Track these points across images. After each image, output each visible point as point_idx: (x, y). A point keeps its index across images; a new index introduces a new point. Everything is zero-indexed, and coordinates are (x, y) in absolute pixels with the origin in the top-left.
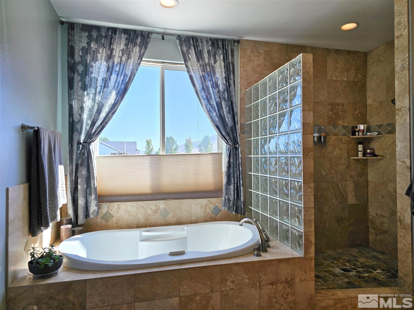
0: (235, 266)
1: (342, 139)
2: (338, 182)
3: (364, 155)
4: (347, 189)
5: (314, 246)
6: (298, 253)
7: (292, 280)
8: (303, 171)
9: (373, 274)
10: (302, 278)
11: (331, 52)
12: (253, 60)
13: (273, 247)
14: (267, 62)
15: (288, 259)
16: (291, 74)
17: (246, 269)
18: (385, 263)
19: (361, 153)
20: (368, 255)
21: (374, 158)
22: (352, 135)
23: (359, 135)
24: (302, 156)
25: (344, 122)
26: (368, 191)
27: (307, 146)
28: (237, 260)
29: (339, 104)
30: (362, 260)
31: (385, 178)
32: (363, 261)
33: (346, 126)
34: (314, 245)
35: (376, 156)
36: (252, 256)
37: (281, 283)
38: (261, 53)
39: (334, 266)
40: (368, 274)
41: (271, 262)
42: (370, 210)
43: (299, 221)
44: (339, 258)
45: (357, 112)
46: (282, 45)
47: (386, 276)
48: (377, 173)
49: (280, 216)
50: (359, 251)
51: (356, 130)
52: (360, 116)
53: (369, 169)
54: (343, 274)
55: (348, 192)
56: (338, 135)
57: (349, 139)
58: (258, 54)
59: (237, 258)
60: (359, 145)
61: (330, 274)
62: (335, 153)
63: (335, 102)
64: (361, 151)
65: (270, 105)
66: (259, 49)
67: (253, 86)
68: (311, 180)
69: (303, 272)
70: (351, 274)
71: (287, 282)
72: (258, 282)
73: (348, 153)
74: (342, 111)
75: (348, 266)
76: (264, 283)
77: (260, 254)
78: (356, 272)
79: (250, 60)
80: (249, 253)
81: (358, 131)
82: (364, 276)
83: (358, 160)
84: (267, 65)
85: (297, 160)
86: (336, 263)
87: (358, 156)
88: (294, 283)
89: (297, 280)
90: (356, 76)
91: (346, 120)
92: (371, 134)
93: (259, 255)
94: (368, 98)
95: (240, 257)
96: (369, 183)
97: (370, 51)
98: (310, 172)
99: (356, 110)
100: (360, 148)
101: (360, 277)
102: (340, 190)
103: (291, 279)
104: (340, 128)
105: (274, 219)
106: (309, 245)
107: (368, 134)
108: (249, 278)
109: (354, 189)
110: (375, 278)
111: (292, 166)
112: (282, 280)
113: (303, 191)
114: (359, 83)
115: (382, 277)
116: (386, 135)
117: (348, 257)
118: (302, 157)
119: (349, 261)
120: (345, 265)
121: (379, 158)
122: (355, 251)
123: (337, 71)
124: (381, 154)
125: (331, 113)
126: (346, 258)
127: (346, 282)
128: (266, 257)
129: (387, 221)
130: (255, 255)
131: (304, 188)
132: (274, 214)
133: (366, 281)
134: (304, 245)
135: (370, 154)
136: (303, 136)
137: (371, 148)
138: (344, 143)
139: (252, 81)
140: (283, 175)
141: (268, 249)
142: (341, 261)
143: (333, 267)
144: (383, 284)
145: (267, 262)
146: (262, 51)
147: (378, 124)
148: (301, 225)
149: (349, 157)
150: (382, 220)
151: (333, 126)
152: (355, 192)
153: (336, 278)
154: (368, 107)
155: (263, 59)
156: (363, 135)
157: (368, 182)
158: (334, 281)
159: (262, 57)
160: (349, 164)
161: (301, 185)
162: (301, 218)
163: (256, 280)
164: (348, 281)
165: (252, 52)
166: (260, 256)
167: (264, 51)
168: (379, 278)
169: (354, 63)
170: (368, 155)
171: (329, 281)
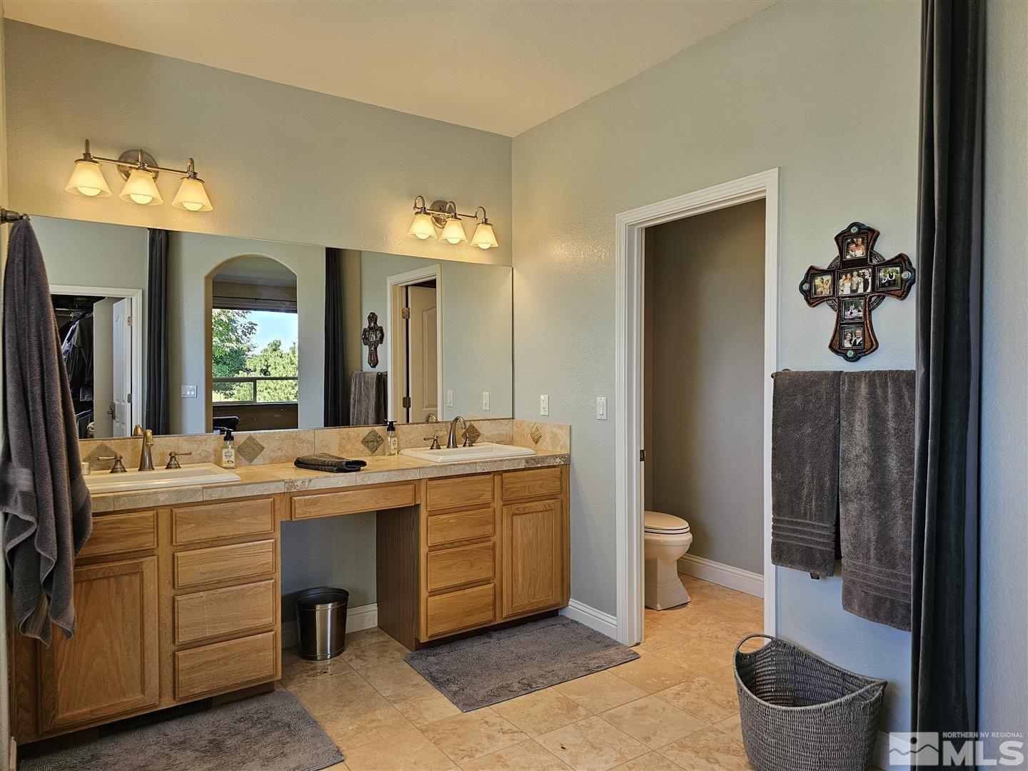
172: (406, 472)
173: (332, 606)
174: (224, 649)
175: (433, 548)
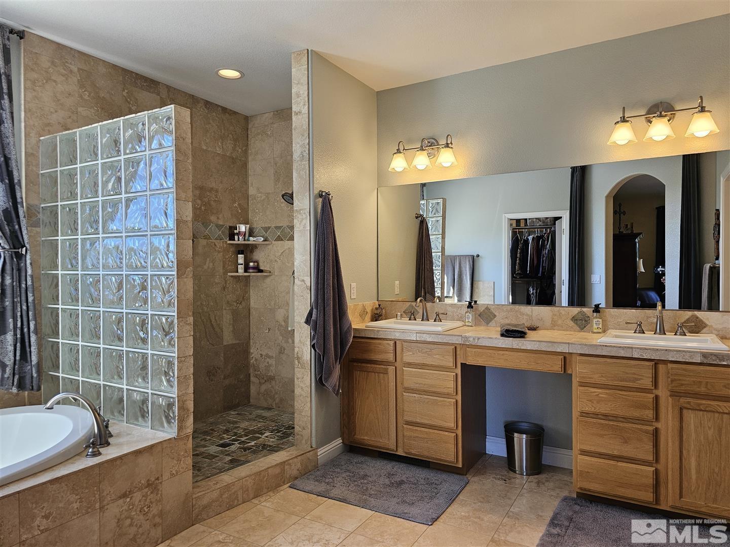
0: (52, 486)
1: (215, 245)
2: (210, 313)
3: (246, 271)
4: (222, 322)
5: (192, 416)
6: (168, 433)
7: (158, 479)
8: (176, 298)
9: (260, 440)
10: (174, 472)
11: (198, 102)
12: (55, 81)
13: (119, 435)
14: (86, 92)
15: (152, 446)
16: (152, 133)
17: (74, 485)
18: (273, 421)
19: (243, 266)
20: (251, 417)
21: (259, 274)
22: (230, 240)
23: (239, 240)
24: (175, 273)
25: (218, 218)
26: (249, 322)
27: (184, 258)
28: (54, 473)
29: (211, 190)
30: (244, 424)
31: (273, 303)
32: (246, 426)
33: (221, 225)
34: (192, 414)
35: (261, 271)
36: (83, 458)
37: (140, 489)
38: (71, 71)
39: (207, 443)
40: (255, 442)
41: (122, 459)
42: (251, 351)
43: (168, 381)
44: (212, 430)
45: (237, 205)
46: (114, 67)
47: (277, 438)
48: (262, 296)
49: (128, 379)
50: (237, 414)
51: (235, 231)
52: (240, 211)
53: (251, 290)
54: (222, 452)
55: (224, 327)
56: (210, 238)
57: (225, 246)
58: (65, 70)
59: (53, 470)
60: (239, 256)
61: (203, 457)
62: (206, 267)
63: (205, 185)
64: (242, 264)
65: (104, 179)
66: (67, 62)
67: (61, 133)
68: (189, 312)
69: (175, 461)
70: (233, 448)
71: (149, 485)
72: (98, 500)
73: (224, 267)
74: (215, 200)
75: (227, 438)
76: (109, 499)
77: (98, 451)
78: (238, 443)
79: (48, 79)
80: (75, 456)
81: (238, 234)
82: (250, 446)
83: (237, 278)
84: (86, 97)
85: (166, 281)
86: (210, 439)
87: (238, 272)
88: (161, 483)
89: (166, 476)
90: (234, 149)
91: (221, 216)
92: (255, 239)
93: (96, 454)
94: (250, 185)
95: (57, 467)
96: (252, 310)
97: (253, 116)
98: (188, 299)
99: (235, 202)
100: (241, 259)
101: (245, 449)
102: (212, 325)
103: (157, 477)
104: (212, 226)
105: (114, 387)
106: (186, 416)
107: (251, 238)
108: (80, 499)
109: (232, 322)
110: (264, 445)
111: (156, 290)
112: (140, 485)
113: (176, 330)
114: (239, 161)
115: (272, 441)
116: (273, 242)
117: (225, 426)
118: (176, 275)
119: (227, 431)
120: (223, 438)
121: (265, 274)
122: (233, 414)
123: (208, 135)
124: (268, 269)
125: (199, 202)
126: (221, 427)
127: (228, 461)
128: (109, 453)
129: (274, 363)
130: (87, 455)
131: (179, 326)
132: (116, 377)
133: (254, 452)
134: (177, 418)
135: (253, 268)
136: (177, 242)
137: (254, 260)
138: (219, 252)
139: (54, 123)
140: (135, 306)
141: (110, 440)
142: (215, 434)
143: (205, 446)
144: (275, 449)
145: (116, 461)
146: (75, 69)
147: (263, 226)
148: (172, 387)
149: (225, 273)
150: (268, 363)
151: (203, 224)
152: (234, 326)
153: (213, 460)
154: (250, 199)
155: (76, 83)
156: (245, 240)
157: (249, 310)
158: (211, 466)
159: (75, 80)
160: (226, 283)
161: (173, 322)
162: (172, 375)
163: (93, 499)
164: (230, 460)
165: (53, 63)
166: (100, 454)
167: (79, 69)
168: (269, 444)
169: (231, 128)
170: (251, 271)
171: (204, 468)
172: (555, 345)
173: (526, 437)
174: (427, 433)
175: (584, 414)
